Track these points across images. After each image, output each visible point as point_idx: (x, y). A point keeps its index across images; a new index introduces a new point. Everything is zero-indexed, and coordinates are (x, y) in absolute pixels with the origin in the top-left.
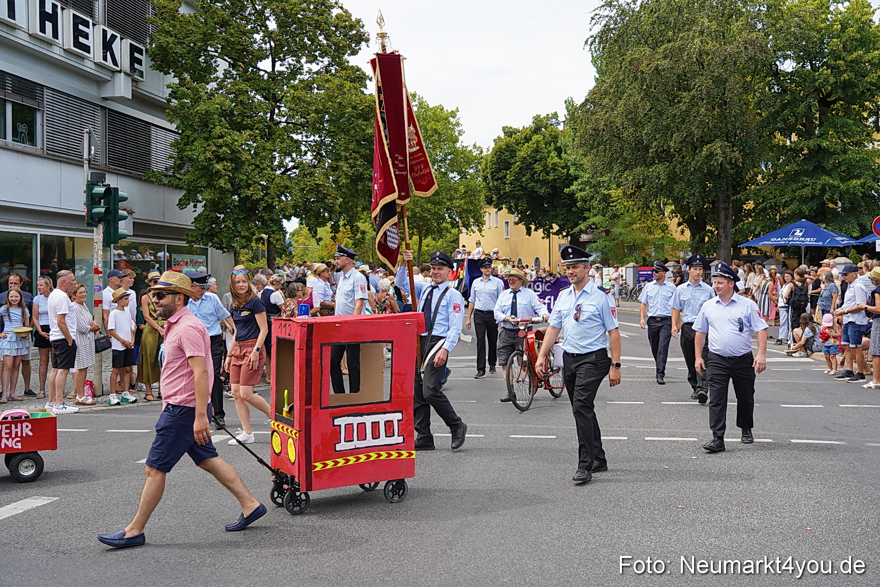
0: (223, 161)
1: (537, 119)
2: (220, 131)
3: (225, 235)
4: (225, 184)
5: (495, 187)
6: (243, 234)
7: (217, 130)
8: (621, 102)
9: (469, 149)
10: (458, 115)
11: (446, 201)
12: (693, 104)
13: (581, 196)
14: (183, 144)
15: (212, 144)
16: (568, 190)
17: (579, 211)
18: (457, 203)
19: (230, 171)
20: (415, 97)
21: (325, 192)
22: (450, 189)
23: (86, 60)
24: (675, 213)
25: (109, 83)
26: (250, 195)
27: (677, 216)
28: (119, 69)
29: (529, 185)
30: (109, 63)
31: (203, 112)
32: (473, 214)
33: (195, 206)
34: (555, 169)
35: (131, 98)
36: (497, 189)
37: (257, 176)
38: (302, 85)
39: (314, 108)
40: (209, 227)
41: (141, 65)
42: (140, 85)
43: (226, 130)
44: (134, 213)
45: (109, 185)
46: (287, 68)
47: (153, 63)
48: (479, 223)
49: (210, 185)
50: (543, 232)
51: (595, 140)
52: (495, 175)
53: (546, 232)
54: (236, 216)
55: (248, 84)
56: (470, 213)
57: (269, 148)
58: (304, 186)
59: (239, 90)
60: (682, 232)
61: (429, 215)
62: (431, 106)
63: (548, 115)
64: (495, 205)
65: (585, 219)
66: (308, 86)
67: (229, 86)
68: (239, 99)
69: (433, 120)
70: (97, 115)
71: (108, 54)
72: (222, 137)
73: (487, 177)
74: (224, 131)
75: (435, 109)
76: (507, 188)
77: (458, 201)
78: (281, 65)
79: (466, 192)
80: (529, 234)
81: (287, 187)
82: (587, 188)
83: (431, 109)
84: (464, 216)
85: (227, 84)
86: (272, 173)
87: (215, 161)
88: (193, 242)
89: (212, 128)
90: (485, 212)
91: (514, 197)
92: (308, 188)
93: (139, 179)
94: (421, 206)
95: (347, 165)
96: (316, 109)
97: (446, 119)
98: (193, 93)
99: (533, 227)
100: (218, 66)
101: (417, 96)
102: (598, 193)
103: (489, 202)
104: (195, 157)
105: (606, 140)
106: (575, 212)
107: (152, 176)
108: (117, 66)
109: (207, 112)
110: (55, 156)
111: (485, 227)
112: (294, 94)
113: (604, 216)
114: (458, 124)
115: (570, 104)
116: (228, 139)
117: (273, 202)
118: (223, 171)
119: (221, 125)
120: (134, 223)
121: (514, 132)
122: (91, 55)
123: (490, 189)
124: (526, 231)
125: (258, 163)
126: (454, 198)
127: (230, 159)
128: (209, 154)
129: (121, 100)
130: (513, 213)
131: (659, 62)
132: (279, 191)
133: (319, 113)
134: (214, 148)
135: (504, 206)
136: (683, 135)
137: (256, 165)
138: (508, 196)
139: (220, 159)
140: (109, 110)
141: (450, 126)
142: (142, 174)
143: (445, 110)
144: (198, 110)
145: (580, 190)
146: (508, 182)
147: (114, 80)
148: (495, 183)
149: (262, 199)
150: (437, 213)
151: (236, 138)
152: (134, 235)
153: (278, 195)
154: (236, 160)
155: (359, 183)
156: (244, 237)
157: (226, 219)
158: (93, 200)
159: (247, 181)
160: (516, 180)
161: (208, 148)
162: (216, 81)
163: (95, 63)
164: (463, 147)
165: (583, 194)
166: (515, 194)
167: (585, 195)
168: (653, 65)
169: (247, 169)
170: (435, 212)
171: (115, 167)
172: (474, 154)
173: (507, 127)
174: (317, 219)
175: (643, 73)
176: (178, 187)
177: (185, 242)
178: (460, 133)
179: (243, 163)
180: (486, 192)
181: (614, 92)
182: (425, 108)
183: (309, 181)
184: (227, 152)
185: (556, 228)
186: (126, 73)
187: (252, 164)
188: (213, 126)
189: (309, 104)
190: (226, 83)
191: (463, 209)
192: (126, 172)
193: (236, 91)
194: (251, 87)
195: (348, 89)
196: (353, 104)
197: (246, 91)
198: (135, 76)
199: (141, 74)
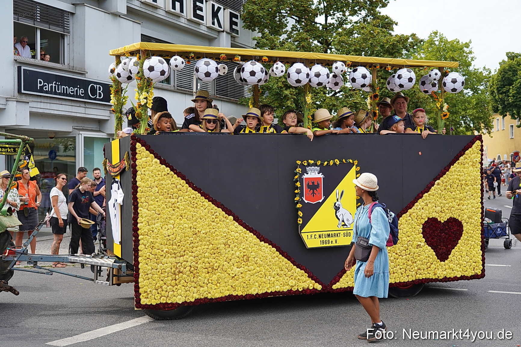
0: (290, 88)
4: (291, 104)
5: (500, 99)
9: (480, 71)
10: (471, 45)
11: (461, 111)
18: (470, 112)
19: (295, 95)
20: (437, 34)
22: (465, 101)
23: (201, 25)
25: (217, 40)
28: (222, 30)
30: (216, 26)
32: (483, 120)
36: (502, 101)
38: (345, 32)
39: (353, 48)
41: (237, 26)
42: (236, 40)
46: (336, 20)
47: (245, 24)
48: (489, 127)
49: (281, 106)
52: (500, 90)
55: (308, 34)
56: (481, 120)
58: (346, 104)
59: (302, 38)
61: (448, 121)
62: (449, 40)
66: (350, 33)
68: (301, 45)
69: (451, 50)
71: (216, 20)
73: (494, 92)
75: (452, 42)
76: (510, 100)
77: (471, 110)
78: (331, 19)
79: (477, 104)
81: (334, 105)
83: (449, 42)
84: (476, 122)
85: (294, 35)
86: (324, 95)
87: (284, 89)
90: (493, 119)
91: (516, 106)
92: (349, 105)
93: (235, 103)
96: (355, 49)
98: (270, 42)
100: (288, 23)
101: (438, 34)
103: (496, 111)
104: (271, 86)
107: (244, 101)
108: (221, 28)
110: (182, 90)
111: (493, 130)
112: (340, 39)
114: (471, 52)
118: (290, 95)
121: (516, 56)
122: (204, 22)
123: (496, 101)
126: (468, 109)
128: (280, 84)
130: (515, 119)
135: (508, 113)
138: (511, 106)
139: (287, 87)
141: (464, 54)
142: (238, 100)
143: (460, 42)
146: (511, 95)
147: (219, 38)
148: (500, 96)
150: (455, 120)
160: (518, 93)
161: (280, 80)
162: (286, 33)
163: (207, 27)
164: (475, 69)
166: (517, 104)
171: (220, 96)
172: (484, 75)
173: (510, 53)
178: (472, 59)
180: (493, 103)
182: (444, 42)
183: (350, 101)
186: (227, 32)
189: (350, 45)
191: (475, 117)
192: (227, 99)
193: (299, 39)
194: (310, 36)
195: (377, 33)
196: (381, 44)
197: (307, 39)
198: (233, 34)
199: (237, 32)
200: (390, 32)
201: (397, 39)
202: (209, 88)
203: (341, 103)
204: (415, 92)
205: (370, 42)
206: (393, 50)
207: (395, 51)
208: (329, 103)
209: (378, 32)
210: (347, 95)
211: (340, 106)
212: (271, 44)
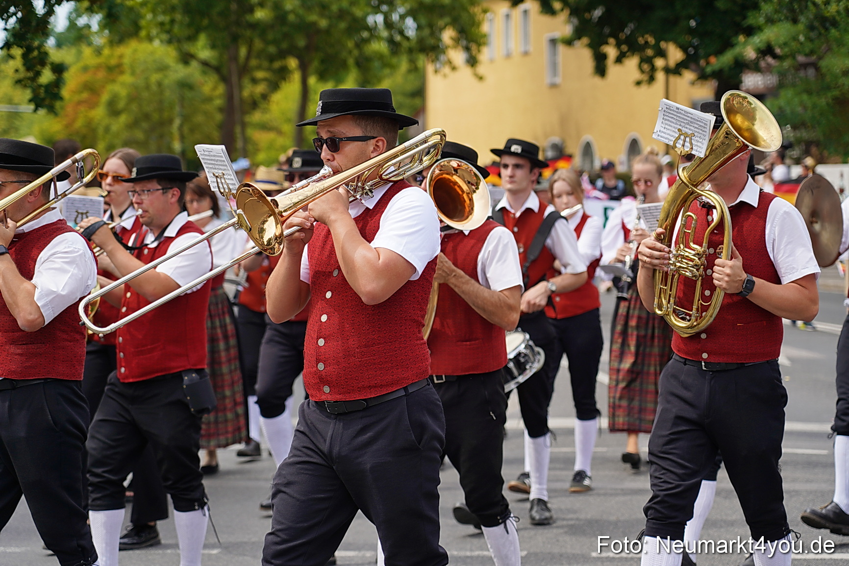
32: (449, 17)
48: (470, 39)
50: (640, 67)
80: (601, 70)
90: (485, 11)
99: (611, 51)
124: (592, 64)
185: (675, 54)
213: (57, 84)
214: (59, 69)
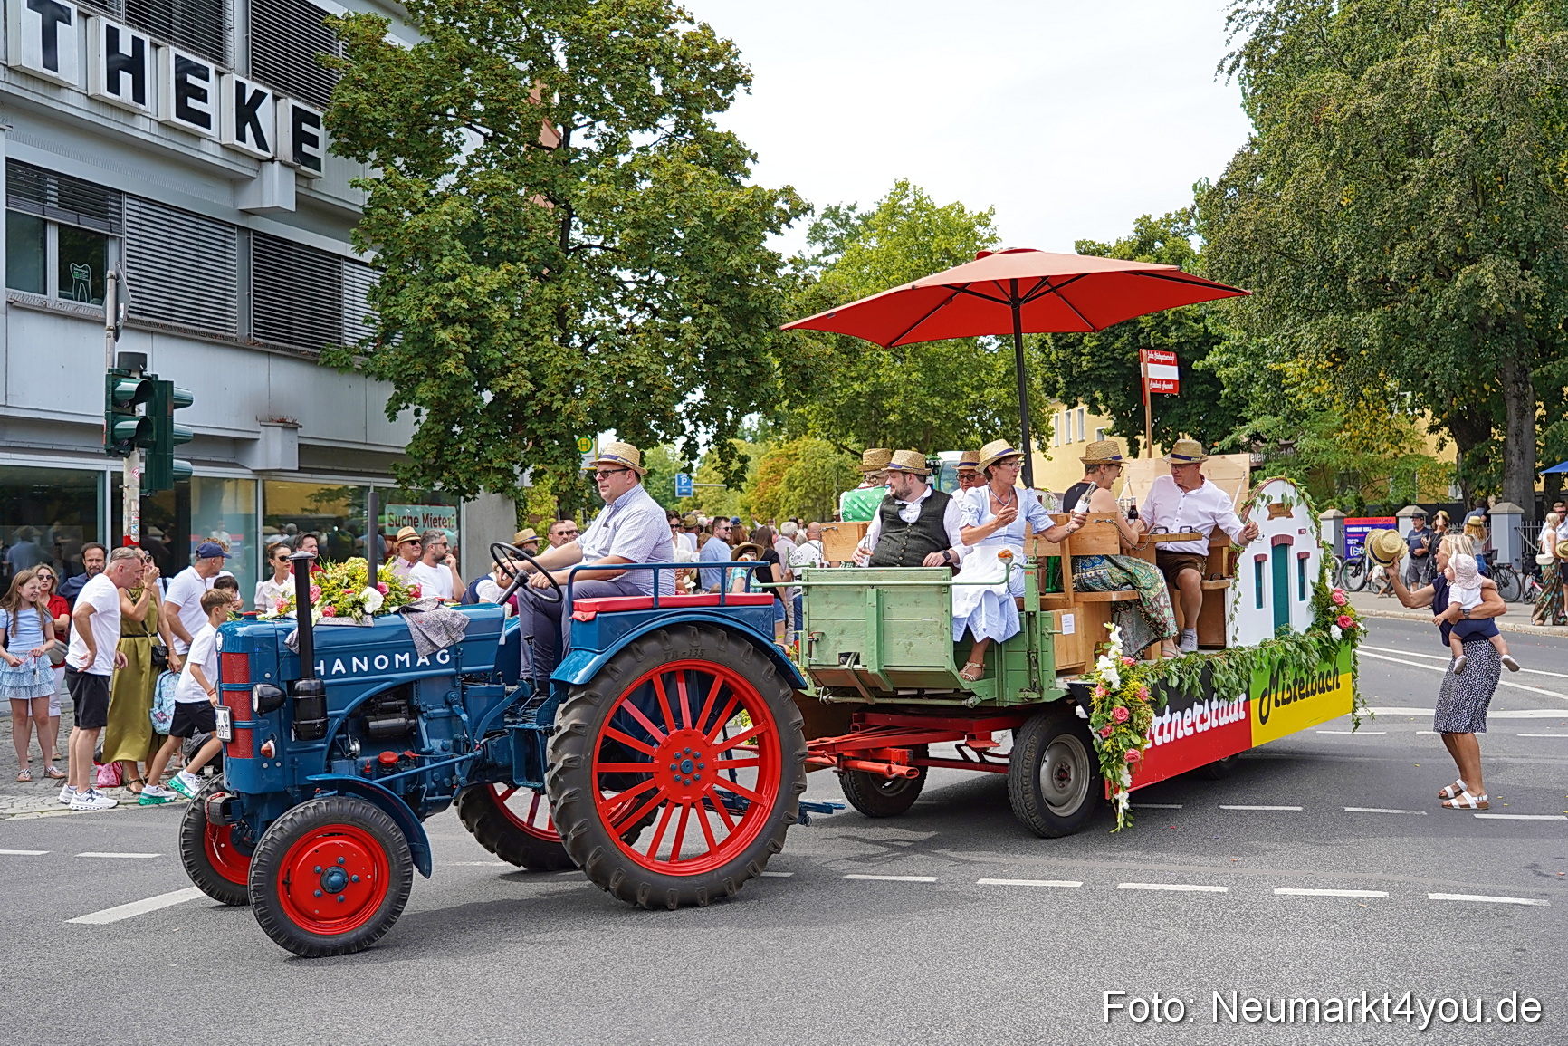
0: (454, 323)
1: (1144, 224)
2: (449, 267)
3: (463, 467)
4: (457, 368)
5: (1061, 361)
6: (496, 464)
7: (445, 265)
8: (1289, 183)
10: (994, 220)
12: (1433, 183)
13: (1227, 376)
14: (385, 293)
15: (435, 292)
16: (1201, 364)
17: (1233, 406)
18: (991, 394)
19: (468, 343)
20: (907, 189)
21: (649, 381)
23: (203, 141)
24: (1419, 407)
25: (253, 183)
26: (506, 389)
27: (1423, 415)
28: (270, 155)
29: (1129, 355)
30: (250, 144)
31: (417, 231)
33: (417, 413)
34: (1181, 324)
35: (293, 209)
36: (1066, 366)
37: (522, 353)
38: (611, 174)
39: (630, 219)
40: (434, 452)
41: (316, 146)
42: (315, 185)
43: (463, 265)
44: (301, 427)
45: (157, 376)
46: (597, 141)
47: (334, 140)
49: (433, 373)
50: (1163, 450)
51: (1239, 263)
52: (1061, 339)
53: (1167, 450)
54: (483, 430)
55: (513, 176)
57: (547, 296)
58: (610, 370)
59: (494, 187)
60: (1442, 445)
62: (938, 206)
63: (1168, 215)
64: (1060, 397)
65: (1243, 421)
66: (626, 179)
67: (477, 179)
68: (492, 205)
69: (945, 233)
70: (231, 244)
71: (248, 128)
72: (453, 278)
73: (1046, 342)
74: (457, 267)
75: (947, 211)
76: (1084, 363)
77: (993, 390)
78: (586, 137)
80: (1134, 452)
81: (579, 373)
82: (1240, 359)
83: (938, 211)
84: (1007, 420)
85: (475, 177)
87: (438, 325)
88: (407, 480)
89: (436, 261)
90: (1051, 412)
91: (1098, 381)
93: (312, 361)
94: (920, 402)
95: (694, 329)
96: (634, 221)
97: (969, 229)
98: (401, 195)
99: (1142, 440)
100: (462, 144)
101: (911, 187)
102: (1262, 369)
103: (1051, 391)
104: (401, 318)
105: (1261, 262)
106: (1225, 409)
107: (334, 357)
108: (267, 150)
109: (426, 230)
110: (141, 322)
111: (1052, 442)
112: (592, 191)
113: (1276, 415)
115: (1203, 192)
116: (465, 281)
117: (552, 402)
118: (452, 343)
119: (453, 255)
120: (299, 445)
121: (1098, 250)
122: (212, 132)
123: (1052, 366)
124: (1128, 448)
125: (526, 326)
126: (986, 385)
127: (467, 321)
128: (425, 313)
129: (275, 213)
130: (1099, 413)
131: (1363, 102)
132: (564, 380)
133: (639, 227)
134: (437, 300)
135: (1080, 399)
136: (1416, 246)
137: (522, 331)
138: (1088, 379)
139: (447, 321)
140: (255, 233)
141: (978, 243)
143: (966, 211)
144: (408, 228)
145: (1227, 365)
146: (1085, 351)
147: (261, 179)
148: (1061, 354)
149: (532, 396)
151: (481, 279)
152: (300, 470)
153: (562, 388)
154: (477, 319)
155: (719, 361)
156: (498, 471)
157: (464, 437)
158: (117, 405)
159: (502, 363)
160: (1102, 347)
161: (426, 299)
162: (453, 171)
163: (223, 146)
165: (1231, 371)
166: (1100, 375)
167: (1236, 373)
168: (1350, 107)
169: (501, 339)
170: (947, 414)
171: (267, 341)
173: (1084, 242)
174: (638, 434)
175: (1327, 123)
176: (381, 377)
177: (395, 481)
179: (494, 327)
180: (1044, 371)
181: (1278, 165)
182: (925, 210)
183: (619, 361)
184: (460, 307)
186: (284, 164)
187: (514, 329)
188: (438, 258)
190: (471, 174)
191: (1005, 405)
192: (289, 350)
193: (486, 189)
194: (519, 181)
195: (690, 180)
196: (704, 209)
197: (507, 189)
198: (303, 168)
199: (315, 162)
200: (737, 177)
201: (746, 199)
202: (232, 317)
203: (596, 366)
204: (794, 339)
205: (674, 203)
206: (736, 226)
207: (741, 229)
208: (563, 366)
209: (693, 178)
210: (611, 344)
211: (592, 375)
212: (405, 200)
213: (743, 469)
214: (744, 460)
